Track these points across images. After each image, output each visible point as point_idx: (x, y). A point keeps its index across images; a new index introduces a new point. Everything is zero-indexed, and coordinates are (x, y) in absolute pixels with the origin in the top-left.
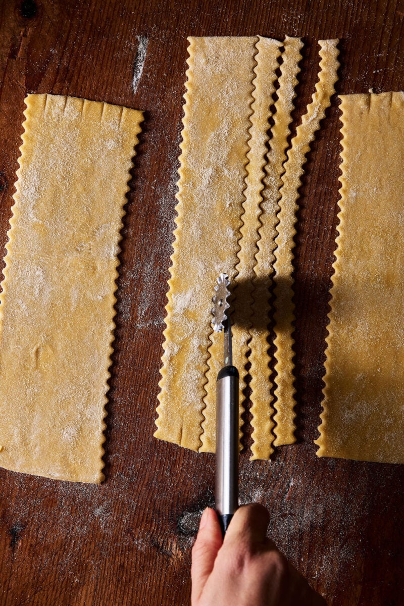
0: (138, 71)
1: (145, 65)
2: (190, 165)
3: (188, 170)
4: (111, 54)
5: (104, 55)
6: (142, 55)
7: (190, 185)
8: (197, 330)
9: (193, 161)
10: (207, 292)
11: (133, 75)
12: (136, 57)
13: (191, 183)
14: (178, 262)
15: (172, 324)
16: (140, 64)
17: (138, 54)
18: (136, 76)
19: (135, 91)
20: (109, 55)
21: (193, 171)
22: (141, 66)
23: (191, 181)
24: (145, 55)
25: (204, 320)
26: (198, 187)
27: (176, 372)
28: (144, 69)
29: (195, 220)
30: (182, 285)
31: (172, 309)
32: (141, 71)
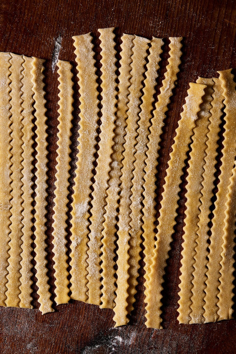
0: (56, 58)
1: (60, 54)
2: (86, 119)
3: (85, 122)
4: (37, 47)
5: (33, 48)
6: (58, 48)
7: (87, 132)
8: (94, 226)
9: (88, 116)
10: (100, 201)
11: (52, 61)
12: (54, 49)
13: (87, 131)
14: (79, 183)
15: (75, 224)
16: (57, 53)
17: (55, 47)
18: (54, 61)
19: (53, 71)
20: (36, 48)
21: (88, 123)
22: (57, 55)
23: (87, 130)
24: (60, 48)
25: (98, 220)
26: (92, 134)
27: (80, 255)
28: (59, 57)
29: (90, 155)
30: (81, 198)
31: (75, 214)
32: (57, 58)
